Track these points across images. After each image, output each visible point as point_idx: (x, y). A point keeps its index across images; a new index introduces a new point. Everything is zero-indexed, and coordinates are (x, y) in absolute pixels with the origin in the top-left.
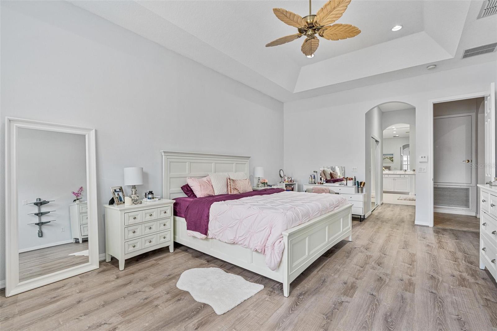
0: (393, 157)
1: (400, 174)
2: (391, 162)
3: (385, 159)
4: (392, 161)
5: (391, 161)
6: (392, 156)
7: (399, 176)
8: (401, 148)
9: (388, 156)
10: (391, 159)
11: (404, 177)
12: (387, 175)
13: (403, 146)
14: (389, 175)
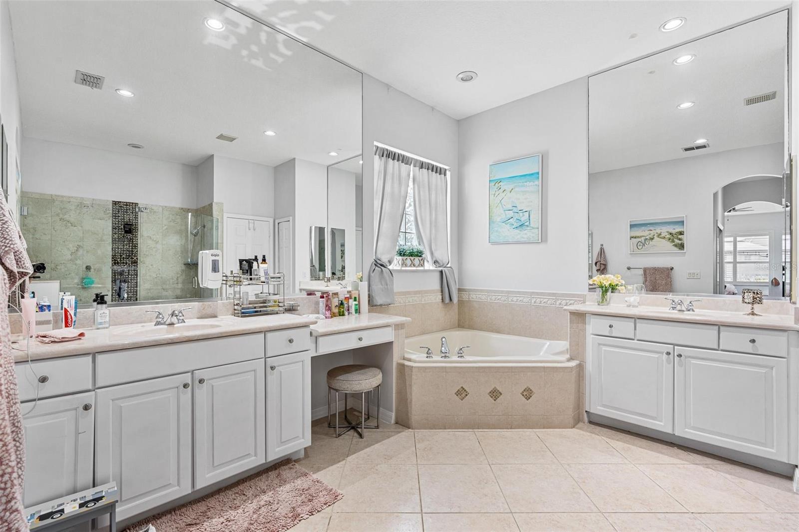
0: (681, 233)
1: (719, 326)
2: (676, 250)
3: (652, 239)
4: (681, 246)
5: (676, 246)
6: (678, 229)
7: (708, 336)
8: (715, 195)
9: (664, 230)
10: (677, 241)
11: (749, 347)
12: (630, 324)
13: (726, 189)
14: (641, 325)
